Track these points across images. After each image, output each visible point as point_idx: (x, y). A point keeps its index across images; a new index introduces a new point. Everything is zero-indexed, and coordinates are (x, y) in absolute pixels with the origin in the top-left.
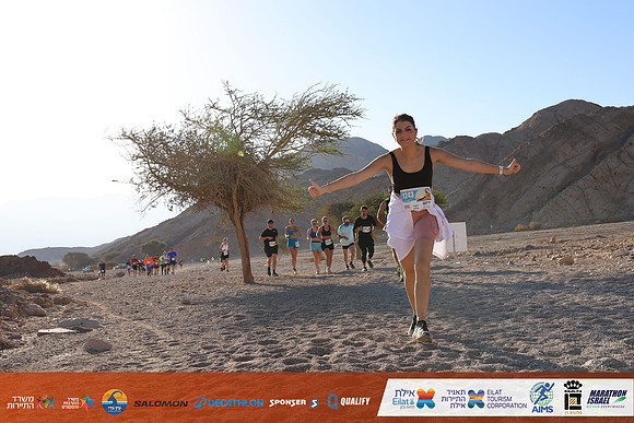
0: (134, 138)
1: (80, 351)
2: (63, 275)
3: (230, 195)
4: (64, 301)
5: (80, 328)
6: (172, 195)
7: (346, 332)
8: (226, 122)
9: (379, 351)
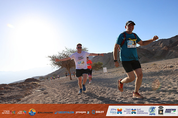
0: (50, 57)
1: (43, 94)
2: (39, 81)
3: (67, 65)
4: (40, 85)
5: (42, 90)
6: (57, 66)
7: (88, 87)
8: (66, 54)
9: (94, 90)
